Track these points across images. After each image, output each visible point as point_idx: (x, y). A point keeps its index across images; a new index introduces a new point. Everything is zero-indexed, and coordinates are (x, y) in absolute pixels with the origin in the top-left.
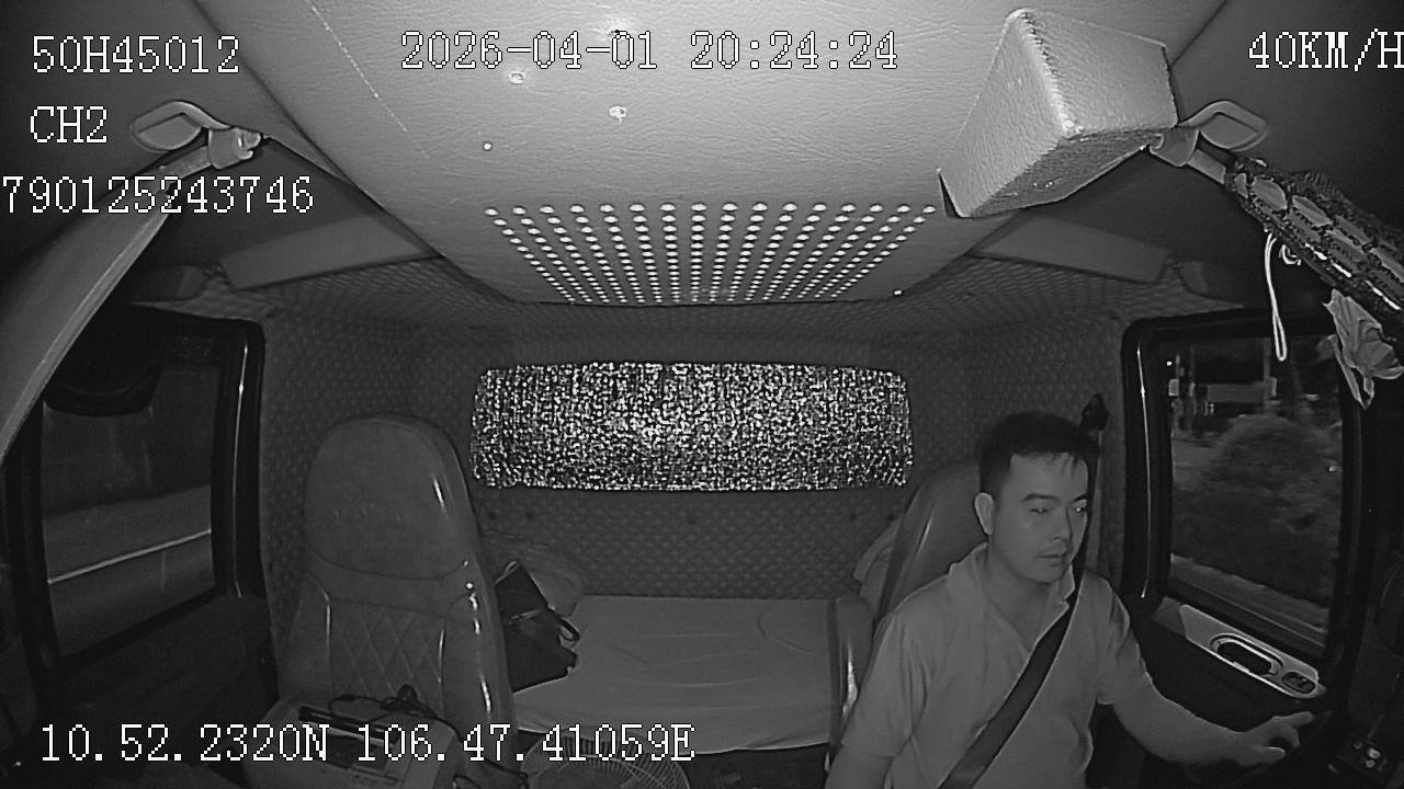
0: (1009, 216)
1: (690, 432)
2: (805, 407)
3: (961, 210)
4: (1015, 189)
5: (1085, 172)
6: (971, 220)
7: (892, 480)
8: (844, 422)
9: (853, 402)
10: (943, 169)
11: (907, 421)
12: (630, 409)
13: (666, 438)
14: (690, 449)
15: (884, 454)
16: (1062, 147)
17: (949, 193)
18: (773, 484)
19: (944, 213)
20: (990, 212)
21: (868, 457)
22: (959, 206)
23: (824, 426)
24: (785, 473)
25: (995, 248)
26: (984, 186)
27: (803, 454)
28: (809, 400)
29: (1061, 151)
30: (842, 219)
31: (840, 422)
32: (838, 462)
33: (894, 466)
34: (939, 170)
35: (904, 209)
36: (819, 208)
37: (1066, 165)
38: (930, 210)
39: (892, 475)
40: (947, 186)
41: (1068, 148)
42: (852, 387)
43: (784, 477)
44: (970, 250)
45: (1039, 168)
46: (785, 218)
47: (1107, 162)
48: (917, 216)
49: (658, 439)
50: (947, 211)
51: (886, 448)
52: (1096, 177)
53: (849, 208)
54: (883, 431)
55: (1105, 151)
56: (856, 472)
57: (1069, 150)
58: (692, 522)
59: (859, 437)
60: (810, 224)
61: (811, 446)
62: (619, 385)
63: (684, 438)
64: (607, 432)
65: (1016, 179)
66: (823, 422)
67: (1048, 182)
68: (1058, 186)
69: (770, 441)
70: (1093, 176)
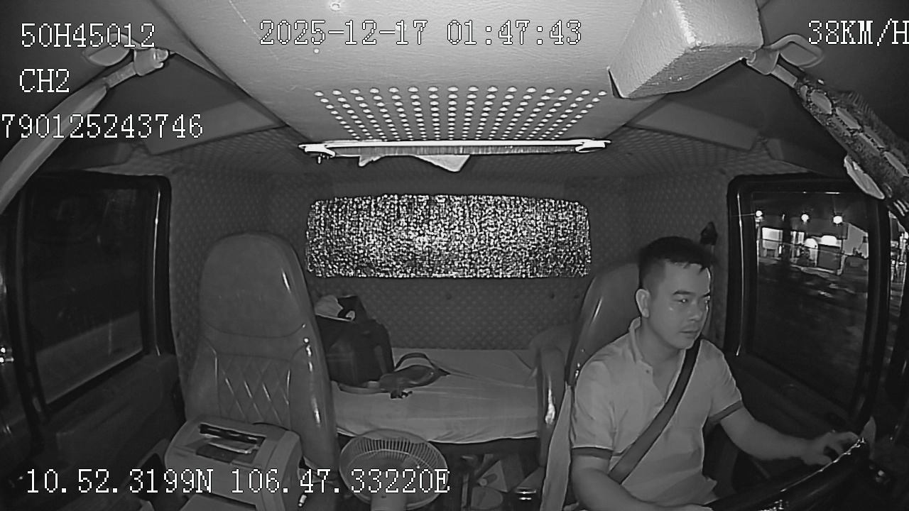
0: (654, 99)
1: (447, 239)
2: (521, 223)
3: (622, 92)
4: (657, 81)
5: (703, 72)
6: (629, 101)
7: (578, 271)
8: (547, 234)
9: (552, 221)
10: (611, 66)
11: (588, 235)
12: (408, 225)
13: (431, 243)
14: (447, 250)
15: (572, 255)
16: (687, 54)
17: (615, 82)
18: (501, 273)
19: (613, 96)
20: (641, 95)
21: (562, 257)
22: (621, 90)
23: (534, 236)
24: (508, 267)
25: (644, 122)
26: (637, 78)
27: (520, 254)
28: (524, 220)
29: (687, 56)
30: (546, 98)
31: (544, 234)
32: (542, 259)
33: (578, 263)
34: (608, 68)
35: (586, 92)
36: (531, 90)
37: (691, 67)
38: (603, 93)
39: (578, 269)
40: (614, 78)
41: (692, 55)
42: (552, 212)
43: (508, 269)
44: (628, 122)
45: (673, 67)
46: (509, 97)
47: (718, 66)
48: (594, 97)
49: (427, 244)
50: (614, 94)
51: (574, 251)
52: (710, 76)
53: (550, 91)
54: (572, 241)
55: (715, 59)
56: (554, 267)
57: (692, 57)
58: (449, 298)
59: (556, 243)
60: (525, 101)
61: (525, 249)
62: (401, 209)
63: (444, 243)
64: (393, 240)
65: (658, 74)
66: (533, 234)
67: (679, 77)
68: (686, 80)
69: (499, 245)
70: (708, 75)
